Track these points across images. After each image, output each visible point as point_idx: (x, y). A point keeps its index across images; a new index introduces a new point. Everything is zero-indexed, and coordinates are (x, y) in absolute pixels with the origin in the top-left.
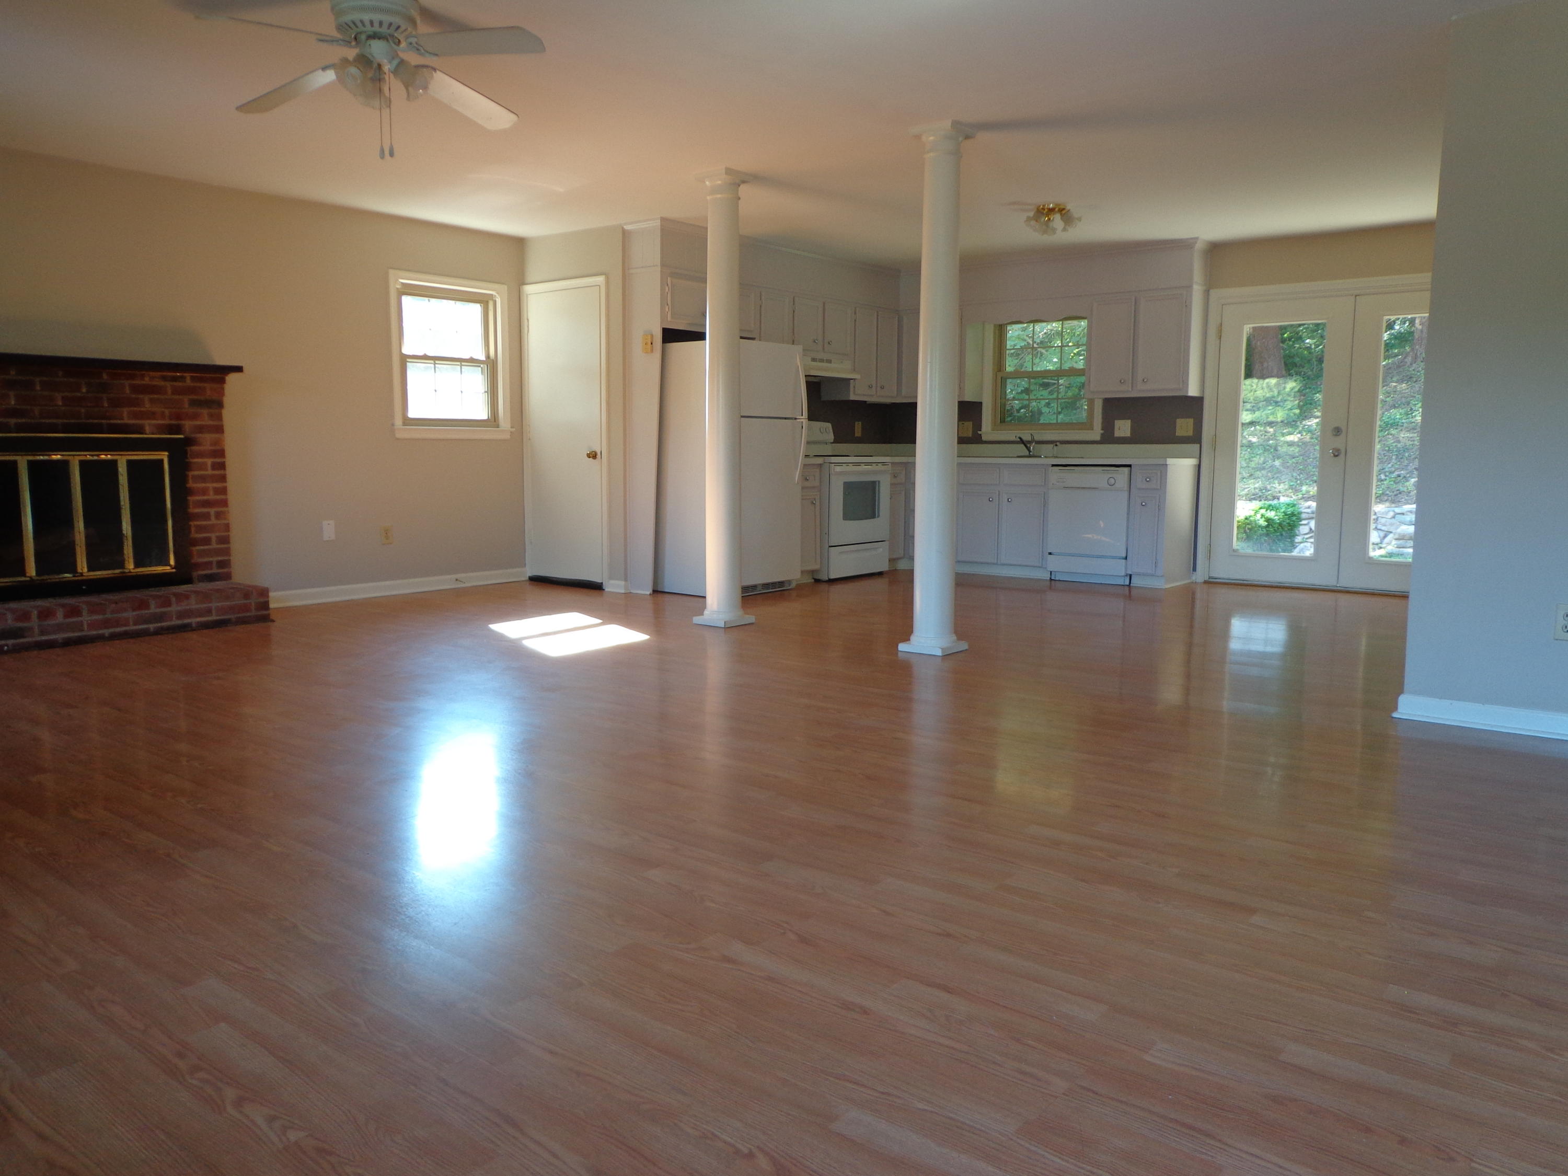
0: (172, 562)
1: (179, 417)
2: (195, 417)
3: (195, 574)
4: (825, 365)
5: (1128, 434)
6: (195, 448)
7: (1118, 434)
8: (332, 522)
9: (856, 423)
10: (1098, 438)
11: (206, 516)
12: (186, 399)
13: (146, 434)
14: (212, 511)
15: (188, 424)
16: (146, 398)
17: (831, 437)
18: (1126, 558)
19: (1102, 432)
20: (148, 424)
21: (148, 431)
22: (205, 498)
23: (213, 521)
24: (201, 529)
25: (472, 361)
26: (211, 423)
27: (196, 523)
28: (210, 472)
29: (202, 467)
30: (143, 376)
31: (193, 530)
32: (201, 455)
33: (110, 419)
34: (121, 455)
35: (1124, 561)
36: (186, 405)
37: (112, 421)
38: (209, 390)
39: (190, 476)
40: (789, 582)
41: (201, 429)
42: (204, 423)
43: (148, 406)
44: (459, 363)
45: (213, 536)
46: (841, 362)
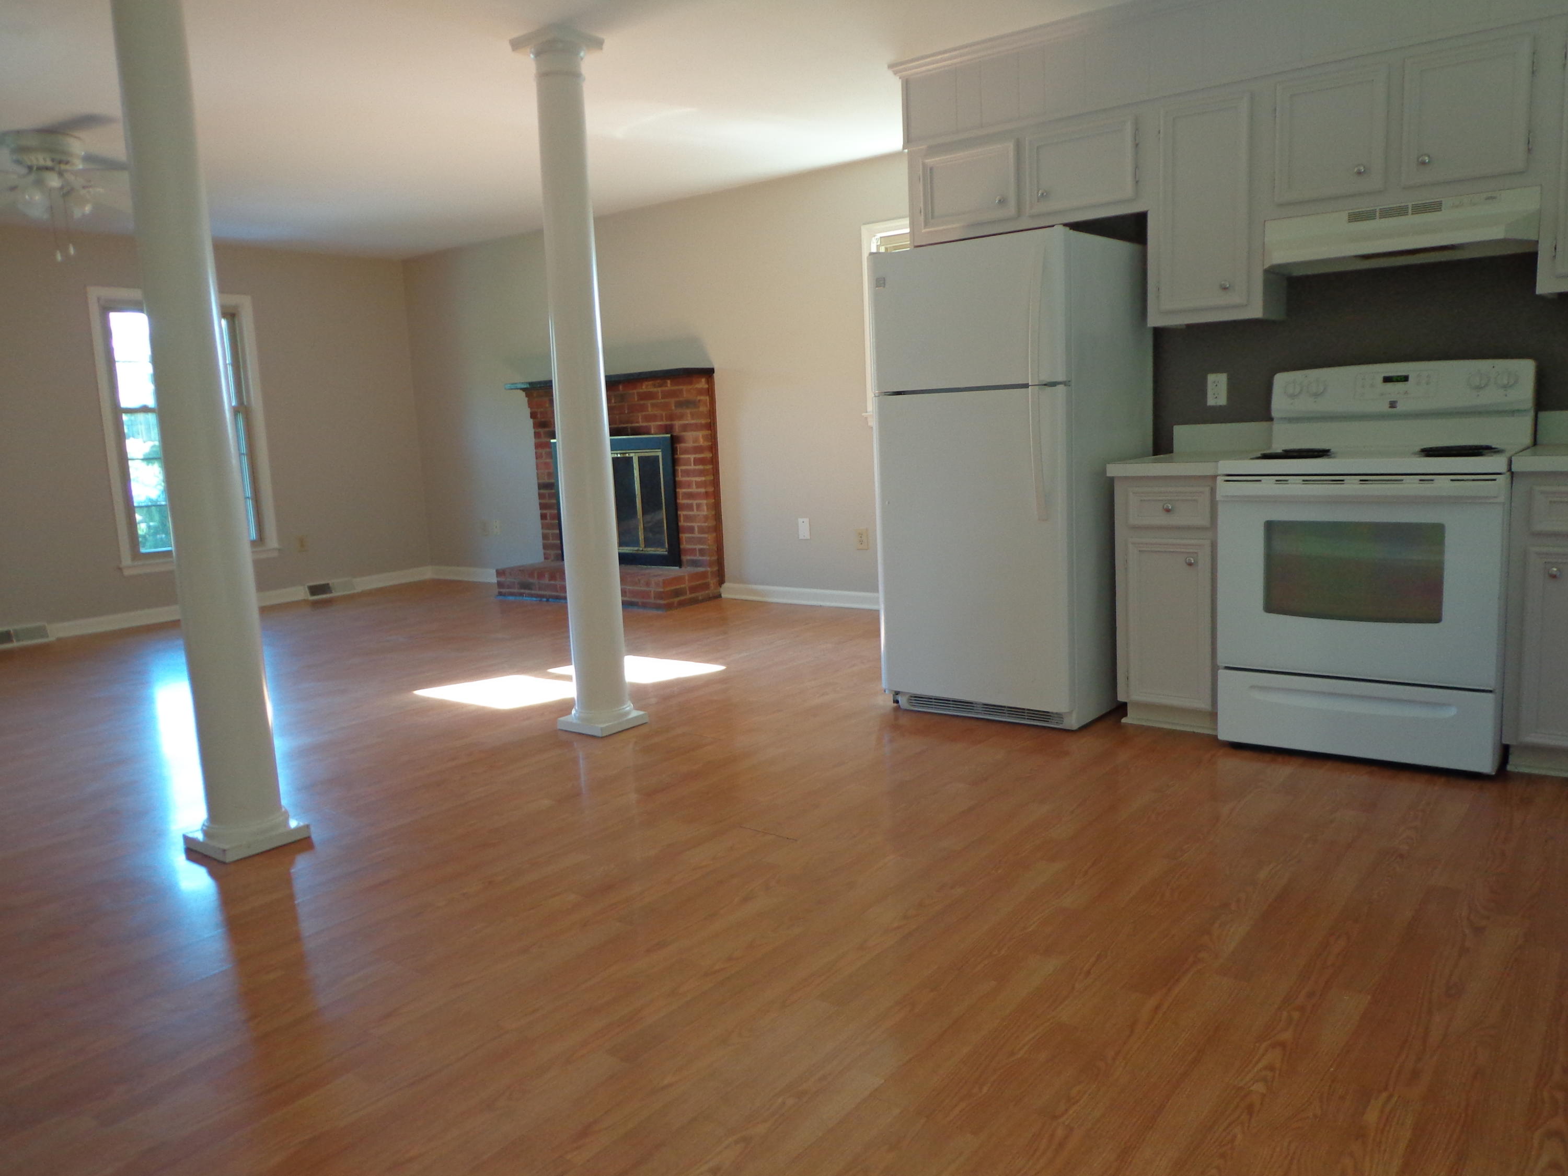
0: (667, 546)
1: (671, 417)
2: (681, 417)
3: (685, 558)
4: (1407, 221)
6: (683, 445)
8: (806, 520)
11: (690, 507)
12: (672, 401)
13: (652, 434)
14: (695, 502)
15: (677, 424)
16: (649, 403)
17: (1524, 394)
20: (653, 425)
21: (653, 432)
22: (690, 490)
23: (695, 512)
24: (688, 518)
26: (693, 422)
27: (685, 513)
28: (692, 467)
29: (687, 462)
30: (642, 386)
31: (682, 519)
32: (686, 451)
33: (632, 423)
34: (635, 453)
36: (673, 408)
37: (633, 425)
38: (687, 391)
39: (679, 470)
40: (1060, 716)
41: (685, 428)
42: (687, 422)
43: (650, 411)
45: (696, 525)
46: (1488, 198)
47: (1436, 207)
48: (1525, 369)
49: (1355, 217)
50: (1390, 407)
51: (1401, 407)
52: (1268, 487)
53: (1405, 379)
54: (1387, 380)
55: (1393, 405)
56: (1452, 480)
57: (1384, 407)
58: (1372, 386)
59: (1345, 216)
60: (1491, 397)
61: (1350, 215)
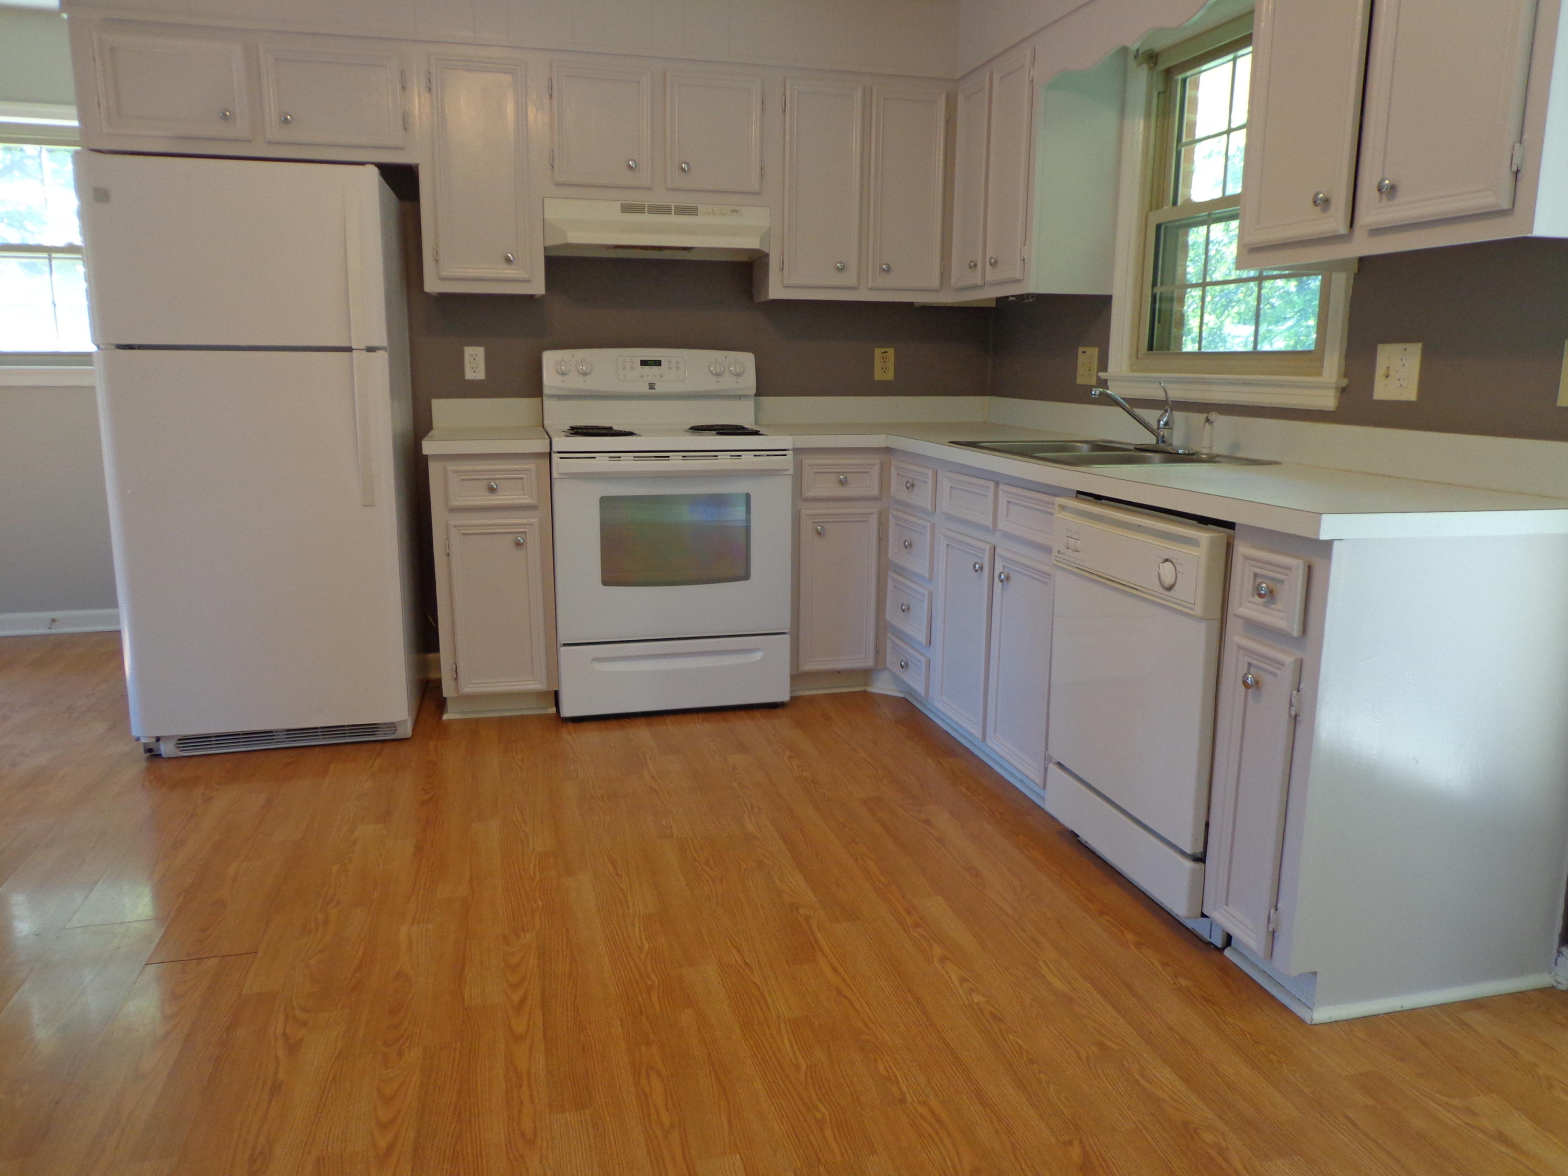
4: (673, 219)
5: (1411, 394)
7: (1383, 390)
9: (878, 352)
10: (1328, 401)
17: (749, 382)
18: (1200, 859)
19: (1345, 382)
25: (70, 249)
35: (1189, 864)
40: (392, 726)
44: (46, 255)
46: (733, 211)
47: (691, 211)
48: (747, 360)
49: (628, 208)
50: (650, 389)
51: (659, 389)
52: (602, 464)
53: (658, 363)
54: (644, 363)
55: (652, 386)
56: (755, 456)
57: (645, 389)
58: (632, 368)
59: (617, 206)
60: (727, 383)
61: (622, 205)
